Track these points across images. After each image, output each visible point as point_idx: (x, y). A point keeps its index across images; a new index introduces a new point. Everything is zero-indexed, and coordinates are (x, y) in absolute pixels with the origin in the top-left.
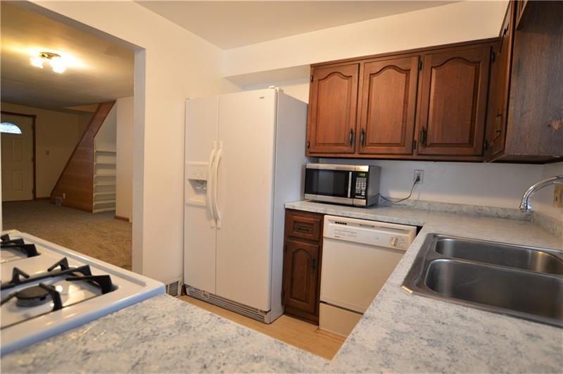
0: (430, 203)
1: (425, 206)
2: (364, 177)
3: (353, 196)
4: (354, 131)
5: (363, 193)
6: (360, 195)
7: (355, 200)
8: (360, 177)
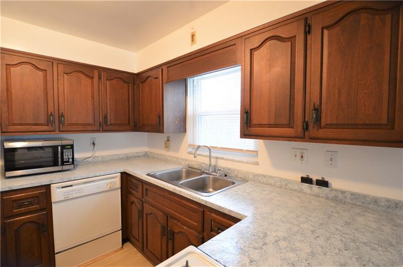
0: (103, 157)
1: (100, 159)
2: (70, 149)
3: (63, 164)
4: (53, 113)
5: (71, 160)
6: (68, 162)
7: (63, 166)
8: (66, 149)
